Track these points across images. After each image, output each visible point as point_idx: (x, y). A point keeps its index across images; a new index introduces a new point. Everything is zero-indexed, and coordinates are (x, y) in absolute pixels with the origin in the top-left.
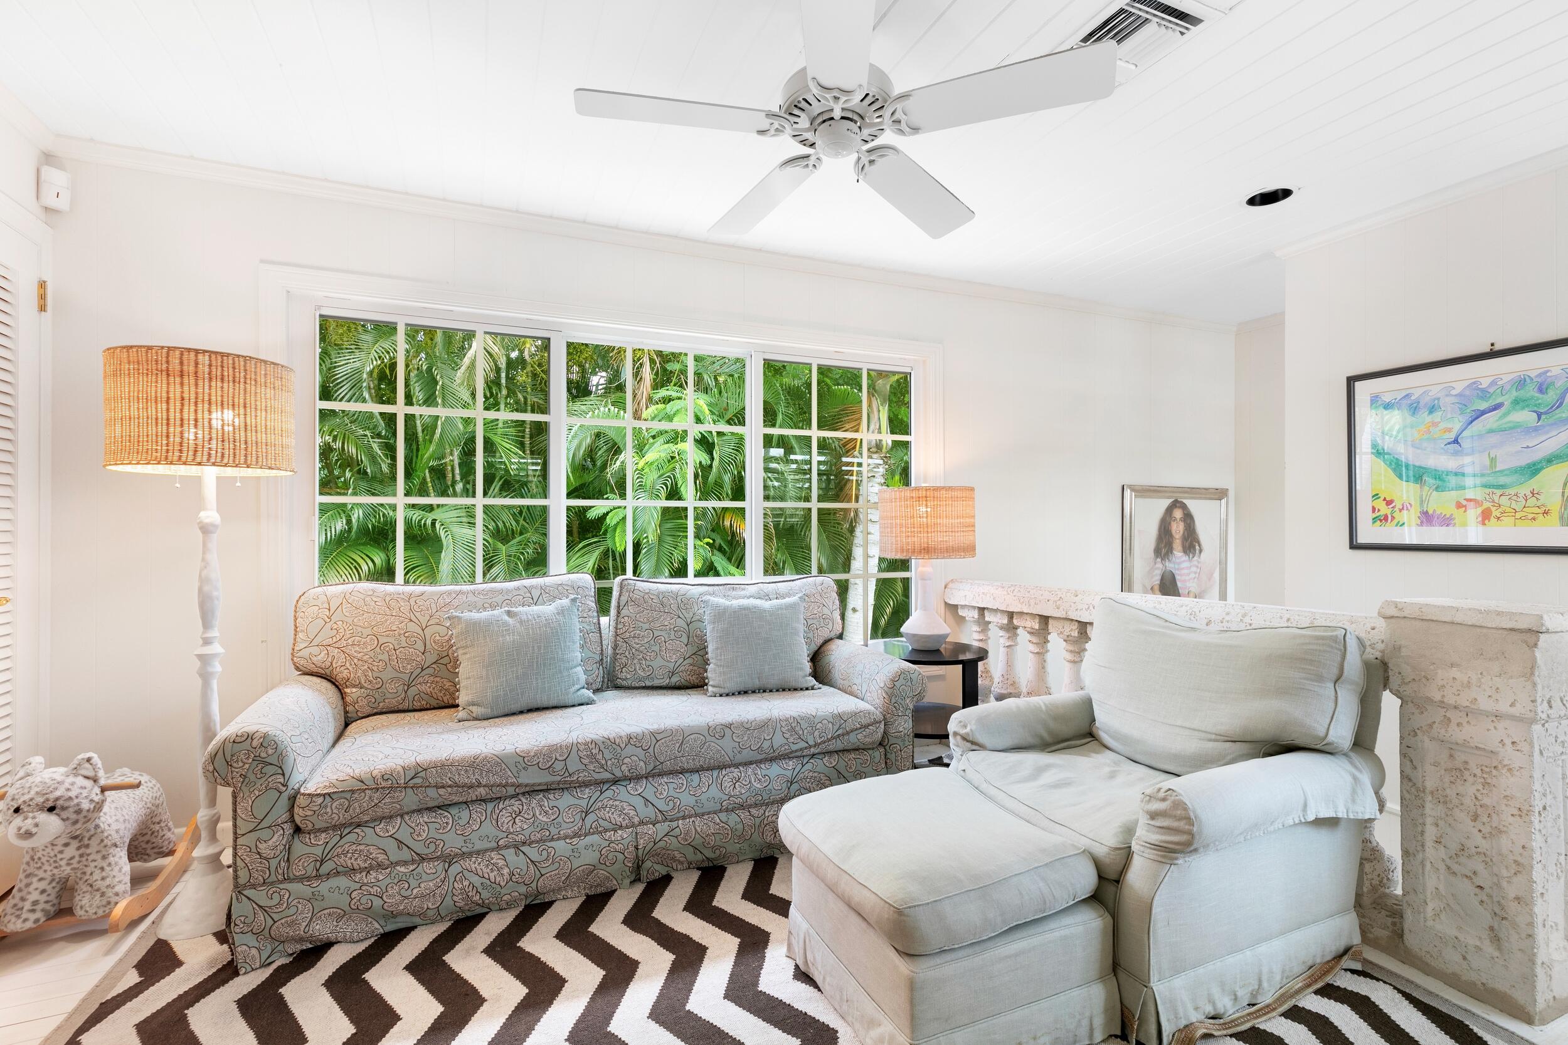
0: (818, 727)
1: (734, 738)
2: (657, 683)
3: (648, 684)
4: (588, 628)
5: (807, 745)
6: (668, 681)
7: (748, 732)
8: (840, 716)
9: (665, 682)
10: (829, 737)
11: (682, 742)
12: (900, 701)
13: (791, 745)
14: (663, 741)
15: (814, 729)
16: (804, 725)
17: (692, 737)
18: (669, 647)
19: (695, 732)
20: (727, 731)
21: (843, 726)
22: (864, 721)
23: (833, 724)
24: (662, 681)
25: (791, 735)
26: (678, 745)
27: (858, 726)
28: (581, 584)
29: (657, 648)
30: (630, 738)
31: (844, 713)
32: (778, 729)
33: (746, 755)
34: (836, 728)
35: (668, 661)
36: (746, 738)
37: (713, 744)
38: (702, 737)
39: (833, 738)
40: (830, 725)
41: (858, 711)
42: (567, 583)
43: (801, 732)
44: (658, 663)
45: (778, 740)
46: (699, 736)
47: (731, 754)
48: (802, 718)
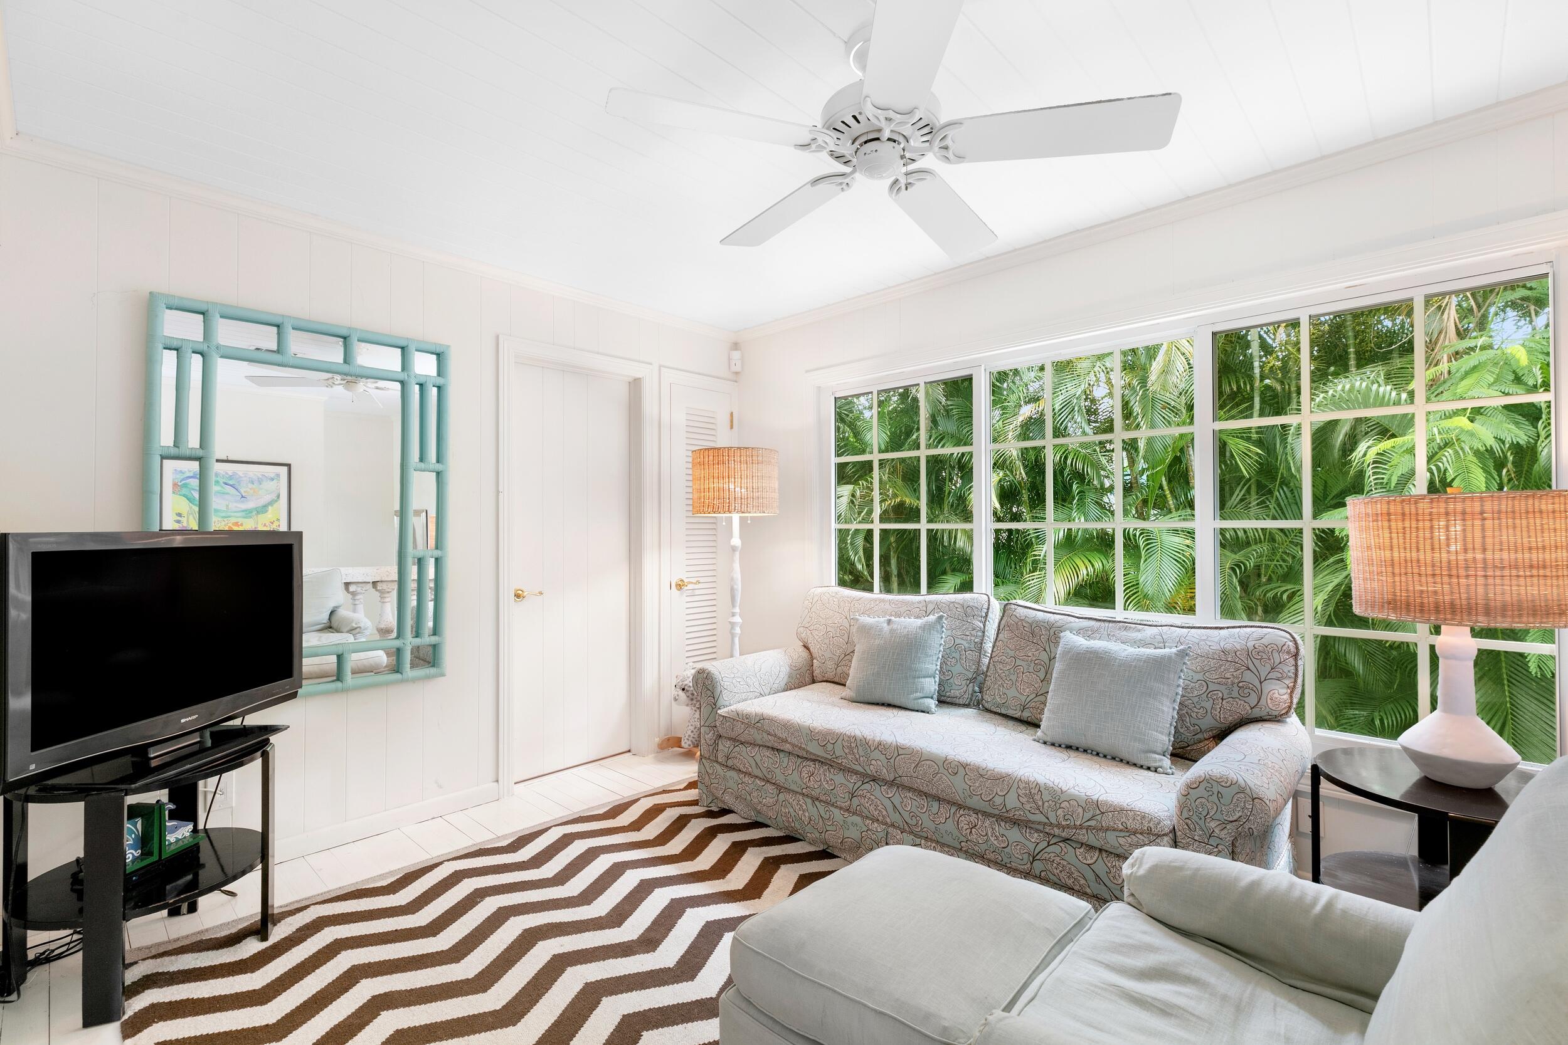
0: (1062, 805)
1: (966, 780)
2: (1010, 713)
3: (1003, 712)
4: (967, 645)
5: (1047, 821)
6: (1019, 714)
7: (981, 779)
8: (1097, 804)
9: (1018, 715)
10: (1078, 823)
11: (918, 764)
12: (1195, 818)
13: (1027, 812)
14: (903, 756)
15: (1058, 805)
16: (1046, 797)
17: (928, 762)
18: (1025, 679)
19: (932, 759)
20: (961, 770)
21: (1099, 817)
22: (1131, 824)
23: (1084, 810)
24: (1015, 712)
25: (1028, 802)
26: (913, 765)
27: (1121, 827)
28: (971, 604)
29: (1013, 678)
30: (880, 744)
31: (1106, 803)
32: (1014, 789)
33: (973, 802)
34: (1088, 815)
35: (1021, 694)
36: (977, 785)
37: (944, 777)
38: (936, 767)
39: (1081, 827)
40: (1080, 810)
41: (1129, 808)
42: (959, 601)
43: (1040, 803)
44: (1012, 693)
45: (1012, 802)
46: (934, 764)
47: (962, 796)
48: (1047, 788)
